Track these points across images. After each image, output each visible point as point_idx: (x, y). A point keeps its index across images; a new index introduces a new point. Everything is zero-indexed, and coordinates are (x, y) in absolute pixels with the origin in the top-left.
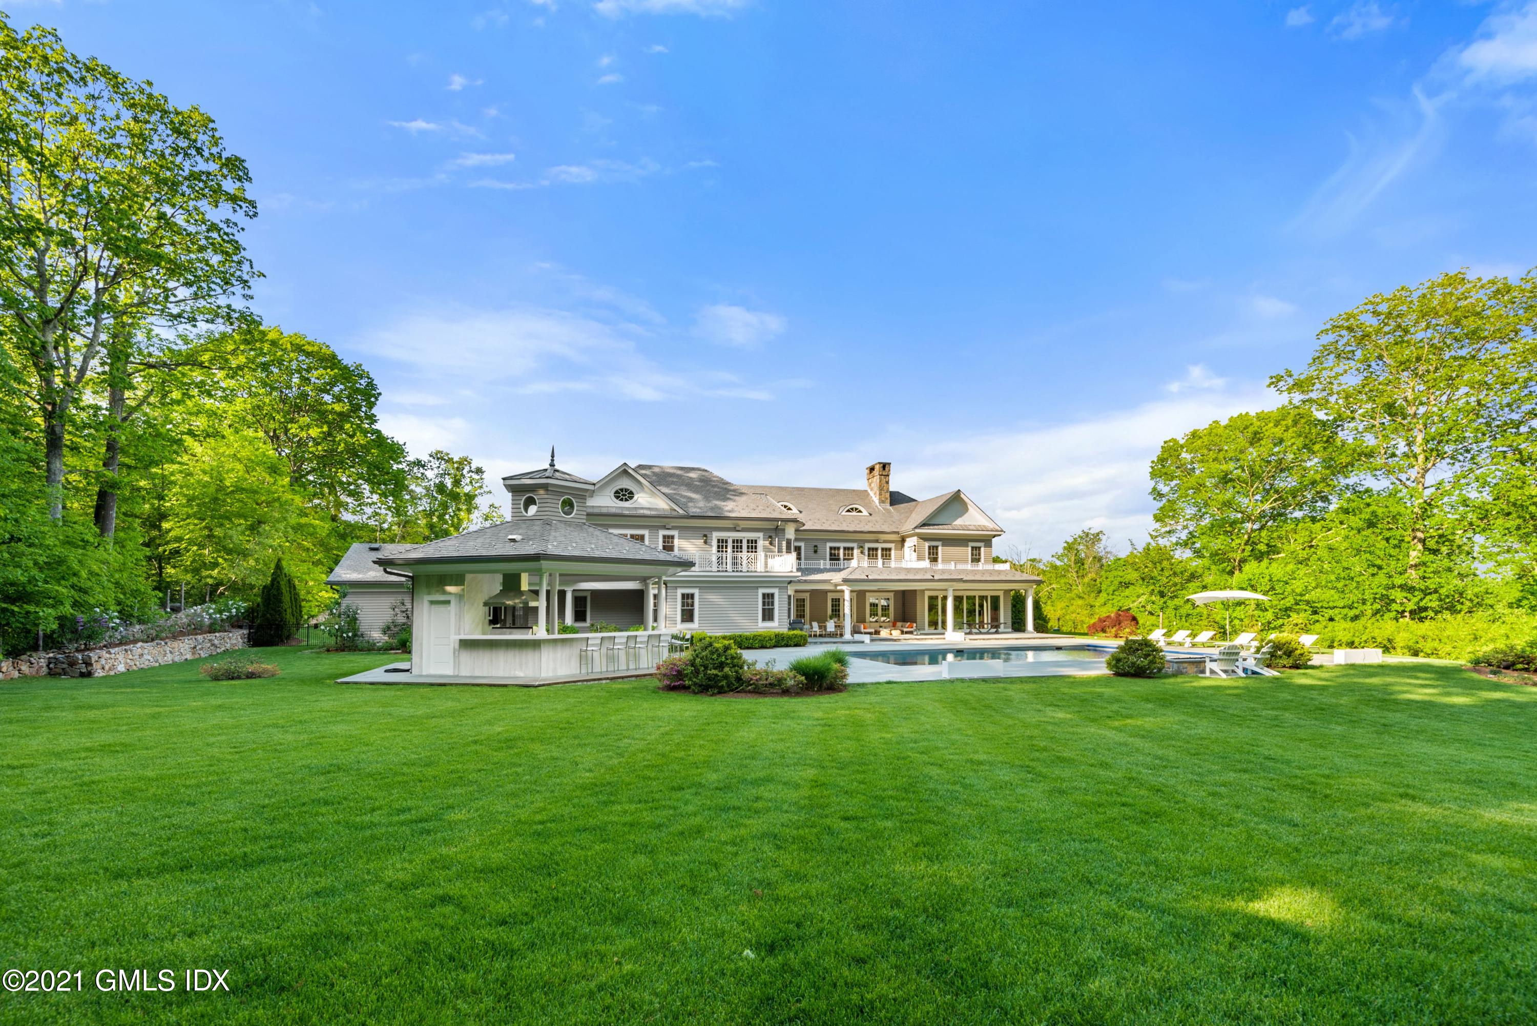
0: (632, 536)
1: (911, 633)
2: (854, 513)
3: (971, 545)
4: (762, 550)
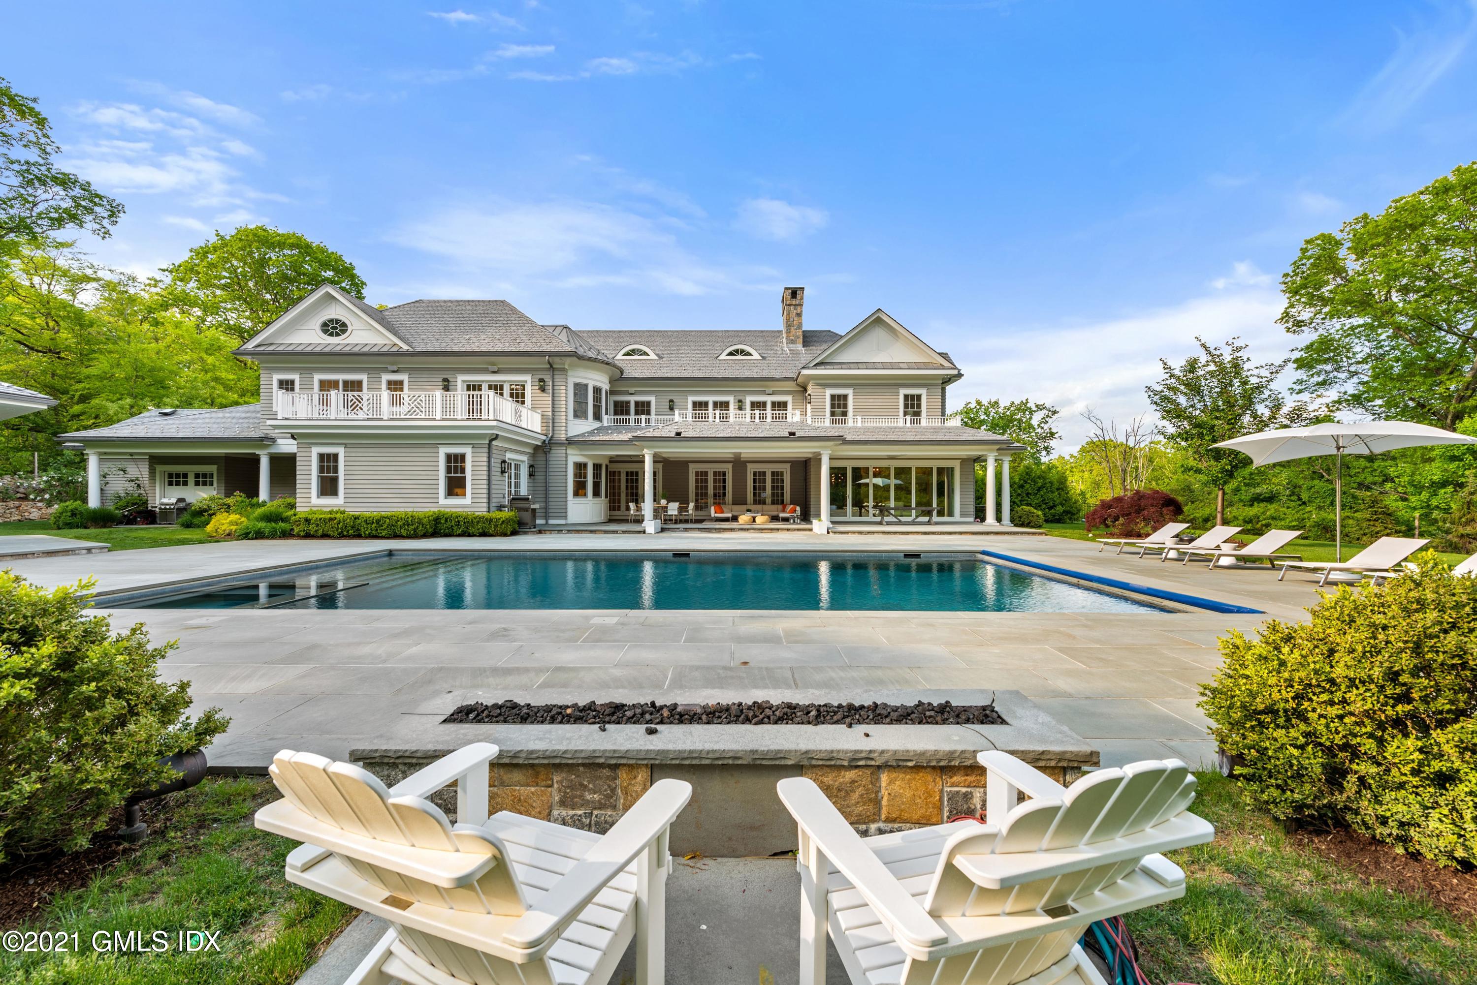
0: (346, 383)
1: (786, 520)
2: (739, 357)
3: (903, 392)
4: (530, 399)
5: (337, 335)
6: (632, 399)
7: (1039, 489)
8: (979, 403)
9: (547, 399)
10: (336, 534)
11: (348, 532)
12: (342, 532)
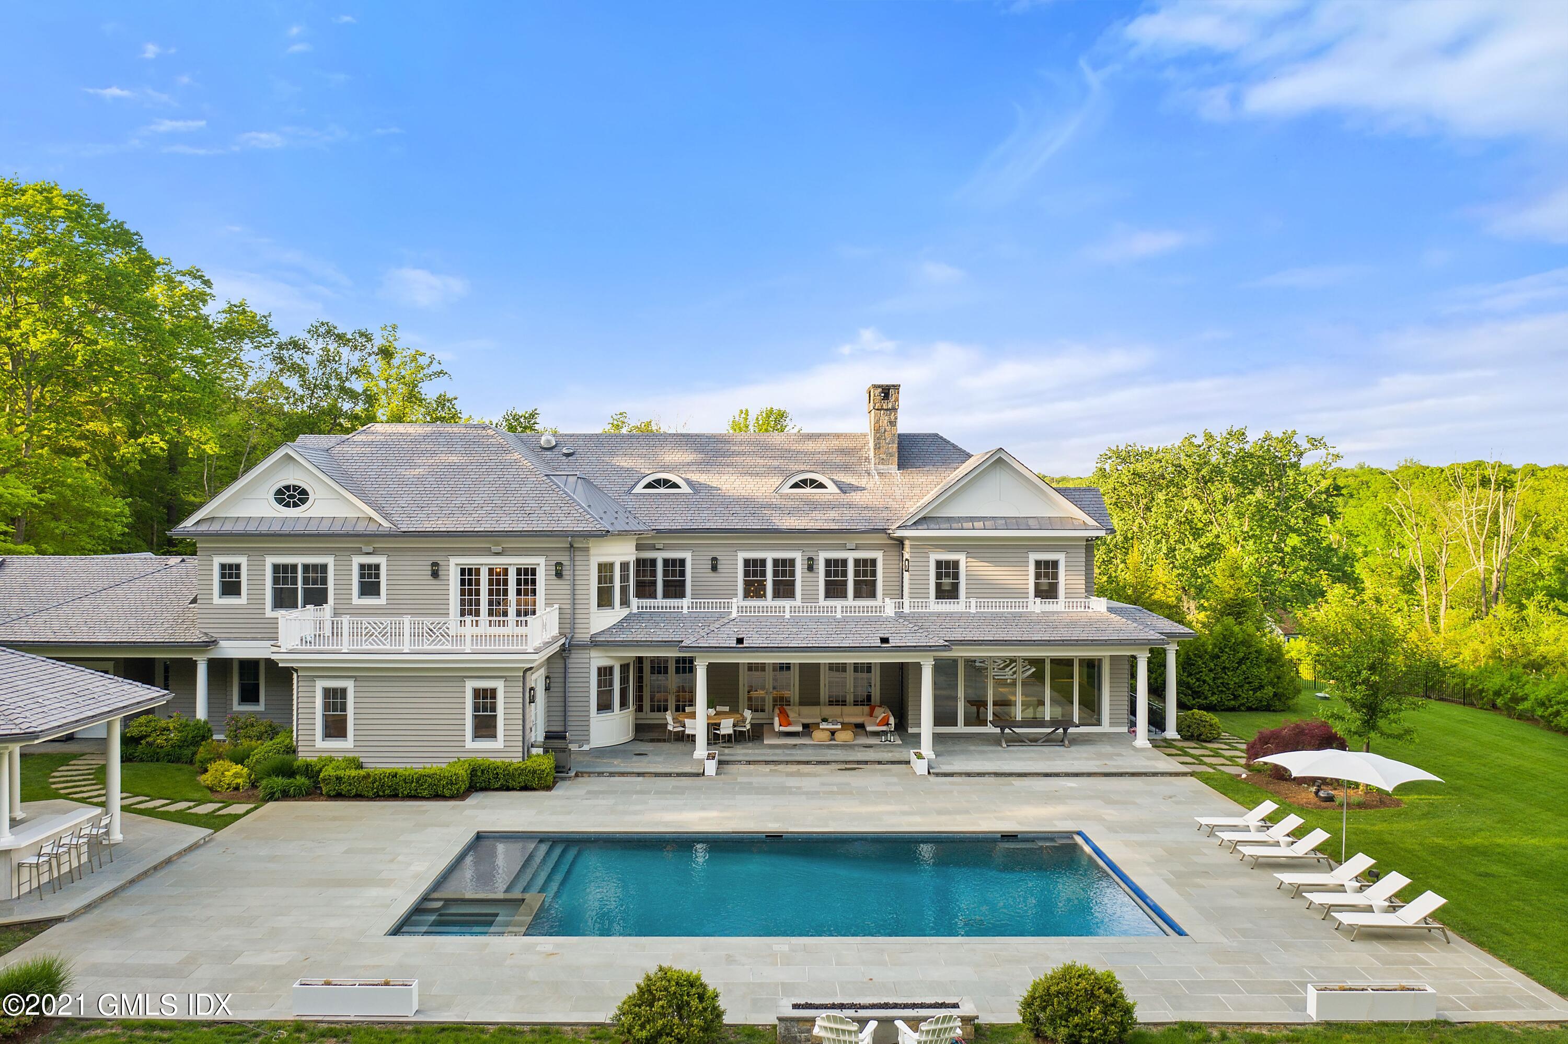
0: (306, 567)
2: (809, 492)
3: (1033, 557)
4: (543, 587)
5: (296, 505)
6: (660, 556)
7: (1240, 662)
8: (1209, 437)
9: (563, 586)
10: (371, 794)
11: (384, 792)
12: (377, 792)
